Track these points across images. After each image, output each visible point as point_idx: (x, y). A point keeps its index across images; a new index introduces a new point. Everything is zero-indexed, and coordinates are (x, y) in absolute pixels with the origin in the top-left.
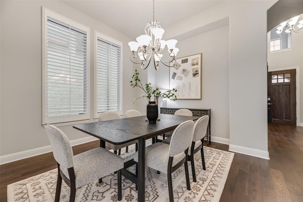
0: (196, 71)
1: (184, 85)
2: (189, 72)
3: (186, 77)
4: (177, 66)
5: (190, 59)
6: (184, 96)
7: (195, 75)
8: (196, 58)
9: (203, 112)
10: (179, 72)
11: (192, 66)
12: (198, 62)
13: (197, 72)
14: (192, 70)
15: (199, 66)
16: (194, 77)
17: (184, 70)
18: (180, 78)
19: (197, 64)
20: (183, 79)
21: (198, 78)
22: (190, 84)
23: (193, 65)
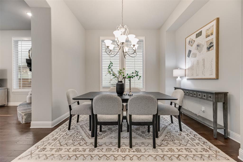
0: (211, 43)
1: (198, 63)
2: (203, 46)
3: (200, 53)
4: (192, 43)
5: (204, 31)
6: (198, 75)
7: (209, 48)
8: (211, 27)
9: (209, 95)
10: (193, 49)
11: (206, 38)
12: (213, 31)
13: (212, 45)
14: (206, 43)
15: (214, 37)
16: (209, 52)
17: (198, 46)
18: (195, 55)
19: (212, 34)
20: (197, 56)
21: (213, 51)
22: (204, 60)
23: (207, 36)
